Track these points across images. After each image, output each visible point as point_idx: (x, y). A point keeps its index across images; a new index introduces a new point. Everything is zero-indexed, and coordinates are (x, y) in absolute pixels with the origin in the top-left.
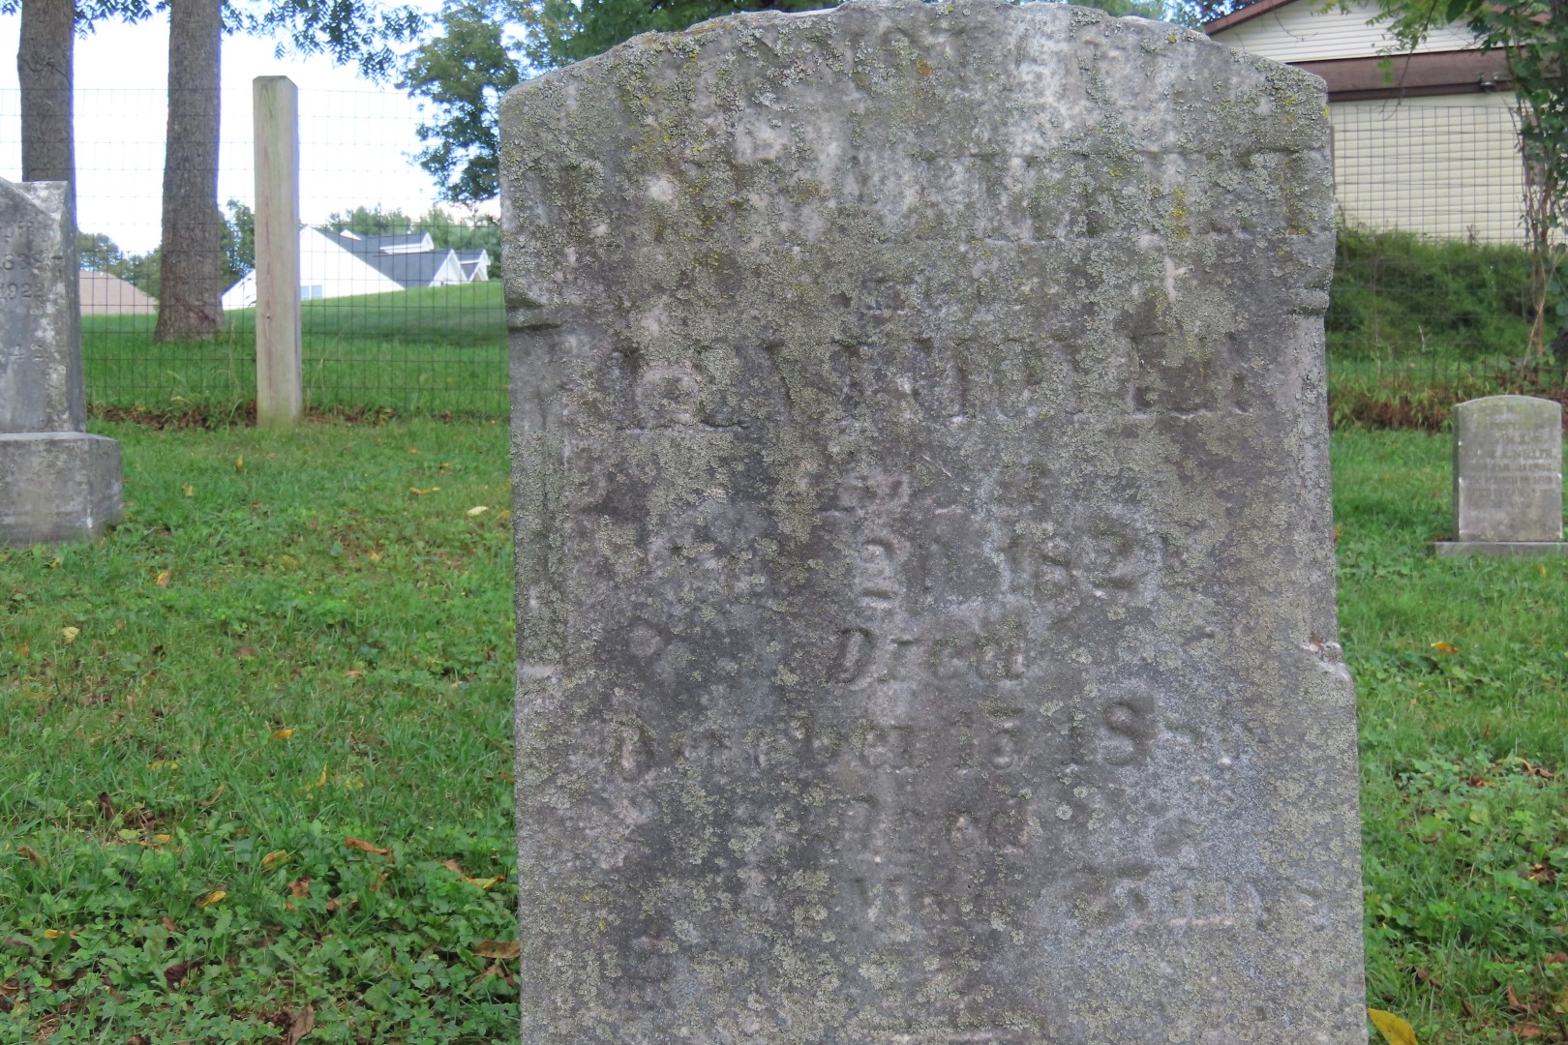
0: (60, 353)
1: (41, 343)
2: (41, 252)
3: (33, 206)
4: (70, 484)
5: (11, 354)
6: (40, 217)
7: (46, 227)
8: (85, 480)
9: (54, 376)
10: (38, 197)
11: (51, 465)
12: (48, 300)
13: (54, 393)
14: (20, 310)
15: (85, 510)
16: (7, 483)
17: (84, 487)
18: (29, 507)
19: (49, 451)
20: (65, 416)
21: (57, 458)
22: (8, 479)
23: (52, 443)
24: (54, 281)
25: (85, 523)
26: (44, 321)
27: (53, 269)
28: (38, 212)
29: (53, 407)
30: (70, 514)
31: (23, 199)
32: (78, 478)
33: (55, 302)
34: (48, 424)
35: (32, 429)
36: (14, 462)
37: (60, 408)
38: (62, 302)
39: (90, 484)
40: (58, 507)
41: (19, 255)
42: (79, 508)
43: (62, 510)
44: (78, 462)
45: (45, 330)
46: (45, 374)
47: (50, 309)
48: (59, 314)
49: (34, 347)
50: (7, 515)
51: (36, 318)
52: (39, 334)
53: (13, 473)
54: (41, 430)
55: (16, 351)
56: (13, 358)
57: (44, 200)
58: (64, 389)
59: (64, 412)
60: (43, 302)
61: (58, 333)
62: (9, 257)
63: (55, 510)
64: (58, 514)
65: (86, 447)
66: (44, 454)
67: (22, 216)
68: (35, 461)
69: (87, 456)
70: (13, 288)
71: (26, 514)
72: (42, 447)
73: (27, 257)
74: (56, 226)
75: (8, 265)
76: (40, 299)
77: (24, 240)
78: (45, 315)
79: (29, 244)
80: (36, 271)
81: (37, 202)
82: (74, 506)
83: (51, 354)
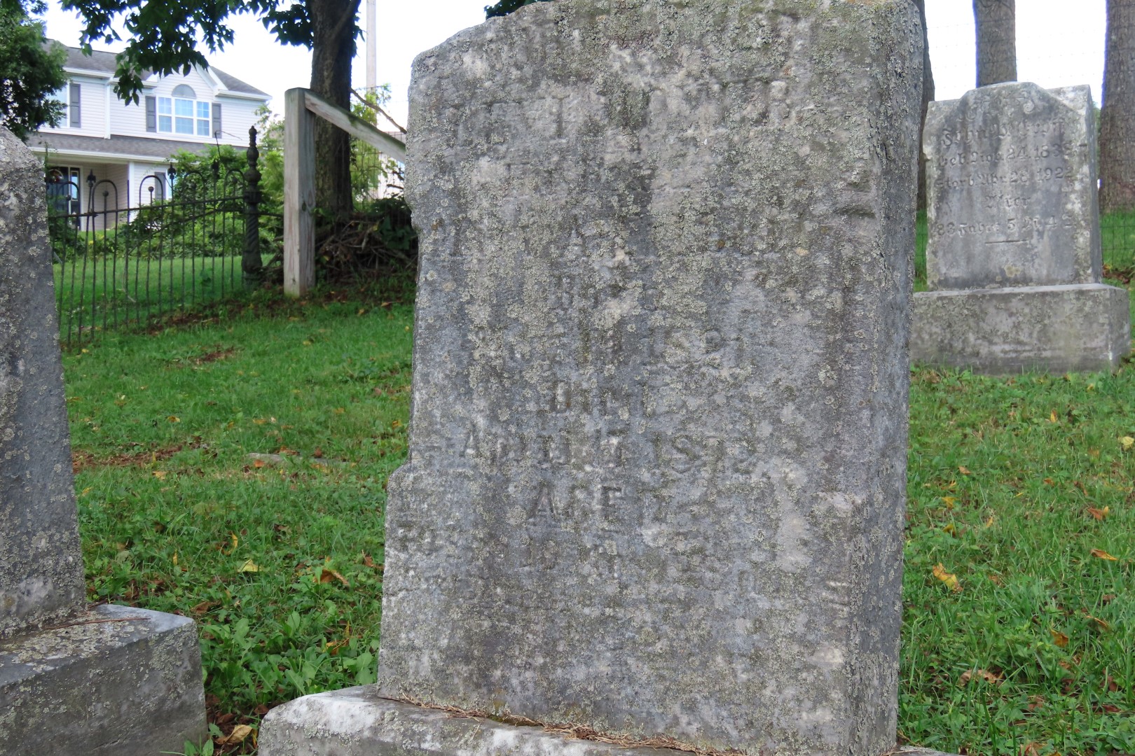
0: (1085, 221)
1: (1071, 214)
2: (1070, 142)
3: (1065, 106)
4: (1095, 325)
5: (1046, 224)
6: (1070, 114)
7: (1075, 121)
8: (1107, 321)
9: (1081, 240)
10: (1067, 98)
11: (1080, 310)
12: (1076, 179)
13: (1081, 253)
14: (1054, 189)
15: (1106, 346)
16: (1045, 325)
17: (1106, 327)
18: (1062, 344)
19: (1078, 299)
20: (1089, 271)
21: (1084, 304)
22: (1046, 322)
23: (1081, 293)
24: (1081, 164)
25: (1107, 356)
26: (1073, 197)
27: (1080, 155)
28: (1068, 110)
29: (1080, 264)
30: (1095, 349)
31: (1056, 101)
32: (1101, 320)
33: (1082, 180)
34: (1076, 278)
35: (1063, 282)
36: (1051, 308)
37: (1085, 264)
38: (1087, 180)
39: (1110, 324)
40: (1085, 343)
41: (1054, 146)
42: (1102, 344)
43: (1089, 345)
44: (1101, 307)
45: (1074, 203)
46: (1073, 238)
47: (1078, 186)
48: (1085, 190)
49: (1065, 217)
50: (1045, 350)
51: (1067, 195)
52: (1069, 206)
53: (1049, 317)
54: (1071, 282)
55: (1051, 221)
56: (1048, 226)
57: (1072, 101)
58: (1089, 250)
59: (1088, 268)
60: (1072, 181)
61: (1084, 205)
62: (1046, 148)
63: (1082, 346)
64: (1085, 349)
65: (1108, 296)
66: (1074, 301)
67: (1056, 114)
68: (1067, 307)
69: (1108, 303)
70: (1049, 172)
71: (1060, 349)
72: (1072, 296)
73: (1060, 146)
74: (1082, 121)
75: (1045, 154)
76: (1070, 179)
77: (1057, 133)
78: (1073, 191)
79: (1061, 136)
80: (1066, 157)
81: (1066, 102)
82: (1098, 342)
83: (1079, 222)
